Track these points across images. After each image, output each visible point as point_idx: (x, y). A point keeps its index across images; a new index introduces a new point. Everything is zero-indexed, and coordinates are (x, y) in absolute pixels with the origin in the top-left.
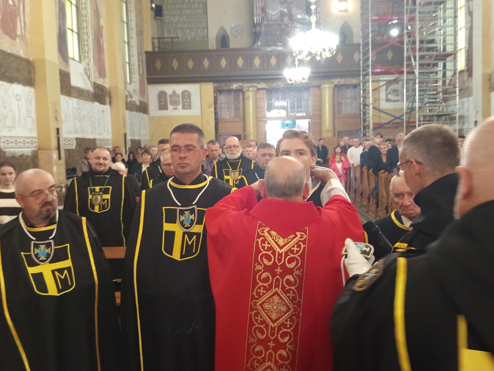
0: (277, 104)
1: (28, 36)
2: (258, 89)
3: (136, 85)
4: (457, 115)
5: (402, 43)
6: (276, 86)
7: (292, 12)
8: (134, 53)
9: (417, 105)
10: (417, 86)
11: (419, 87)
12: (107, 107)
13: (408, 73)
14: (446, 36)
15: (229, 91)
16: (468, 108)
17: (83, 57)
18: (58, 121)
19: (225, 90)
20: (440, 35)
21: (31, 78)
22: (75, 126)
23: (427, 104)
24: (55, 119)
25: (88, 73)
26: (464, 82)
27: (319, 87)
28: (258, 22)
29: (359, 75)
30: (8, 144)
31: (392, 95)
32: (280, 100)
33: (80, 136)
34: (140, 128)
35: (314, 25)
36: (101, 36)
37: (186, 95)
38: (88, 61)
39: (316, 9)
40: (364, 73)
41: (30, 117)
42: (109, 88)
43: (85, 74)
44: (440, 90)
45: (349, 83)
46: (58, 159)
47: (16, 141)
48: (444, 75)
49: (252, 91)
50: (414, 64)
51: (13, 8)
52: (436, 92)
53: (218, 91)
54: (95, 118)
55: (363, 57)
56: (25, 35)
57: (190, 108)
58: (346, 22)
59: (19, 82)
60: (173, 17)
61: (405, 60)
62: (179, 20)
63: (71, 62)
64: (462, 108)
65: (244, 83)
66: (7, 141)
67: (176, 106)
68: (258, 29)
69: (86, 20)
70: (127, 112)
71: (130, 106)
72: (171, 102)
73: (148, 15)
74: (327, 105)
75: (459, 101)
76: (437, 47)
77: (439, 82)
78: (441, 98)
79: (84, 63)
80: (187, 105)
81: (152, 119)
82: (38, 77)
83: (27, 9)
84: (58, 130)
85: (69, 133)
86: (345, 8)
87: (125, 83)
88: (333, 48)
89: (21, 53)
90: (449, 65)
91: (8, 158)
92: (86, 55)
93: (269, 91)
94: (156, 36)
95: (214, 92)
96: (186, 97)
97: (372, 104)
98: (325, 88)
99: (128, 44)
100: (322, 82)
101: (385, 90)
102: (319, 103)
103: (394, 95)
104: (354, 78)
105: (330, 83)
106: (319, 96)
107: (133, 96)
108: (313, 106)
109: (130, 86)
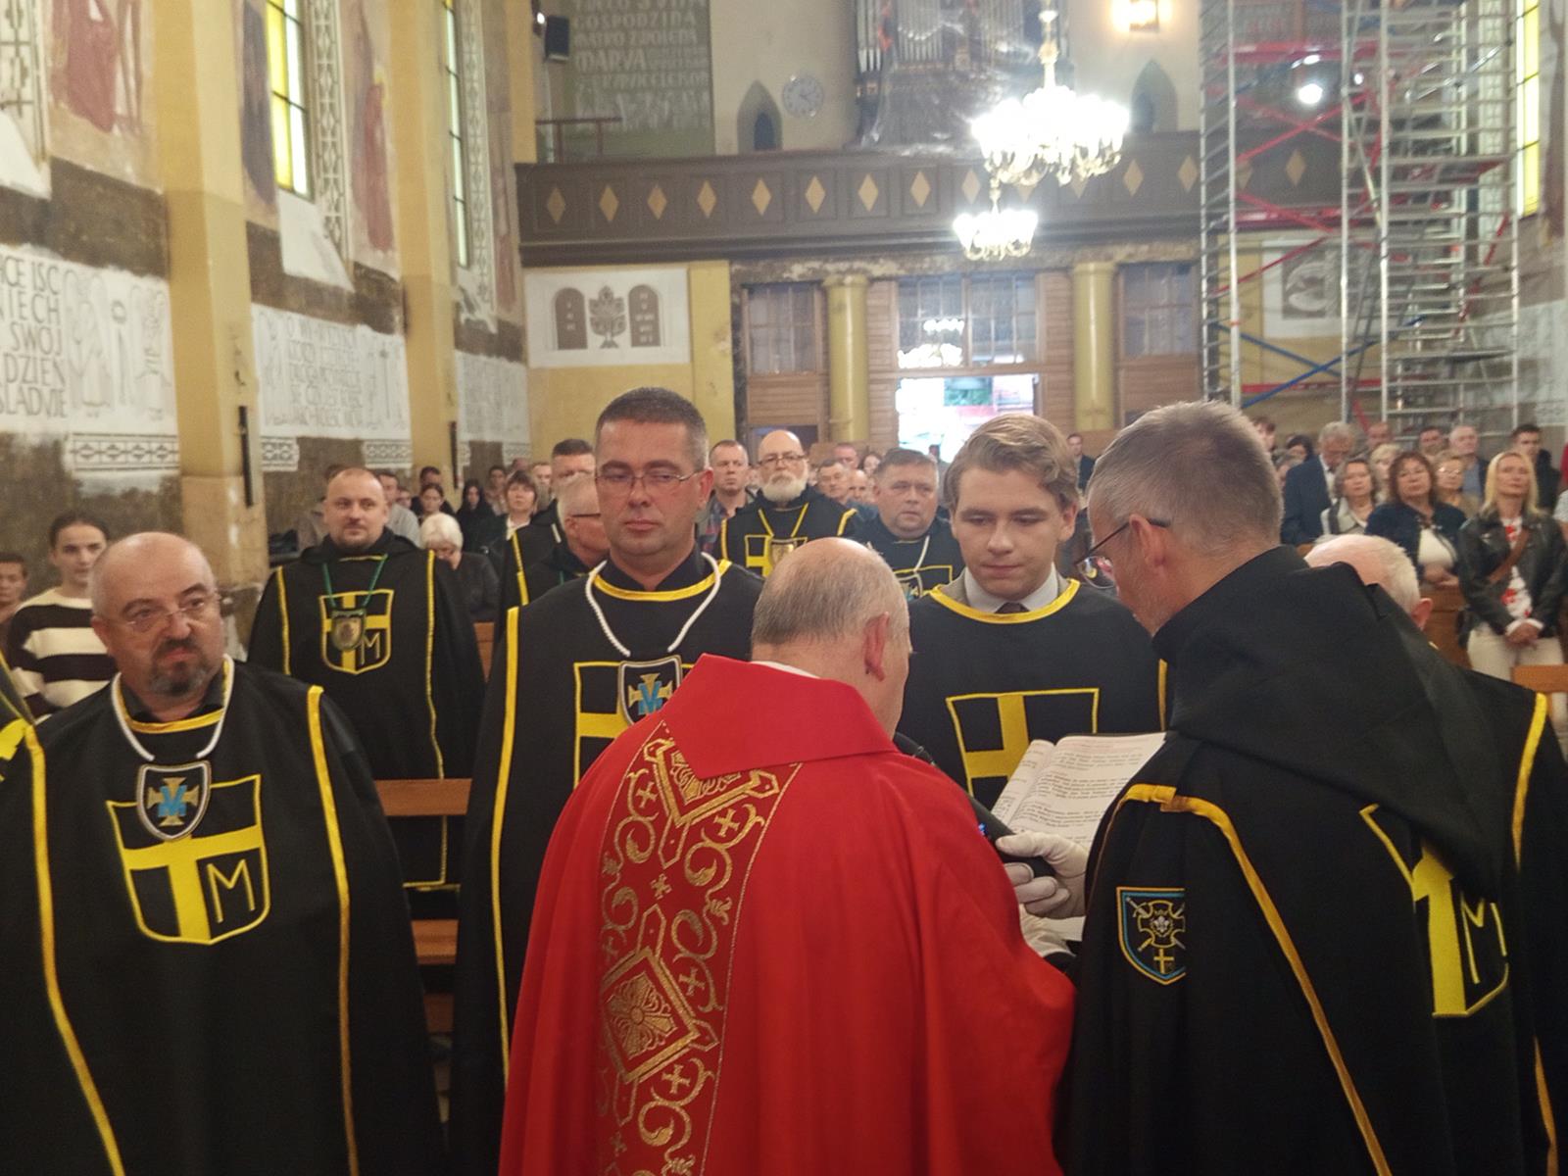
0: (931, 326)
1: (148, 117)
2: (873, 280)
3: (485, 271)
4: (1515, 359)
5: (1335, 126)
6: (930, 268)
7: (980, 35)
8: (480, 168)
9: (1384, 325)
10: (1384, 264)
11: (1391, 269)
12: (396, 340)
13: (1355, 224)
14: (1479, 103)
15: (780, 287)
16: (1549, 336)
17: (319, 183)
18: (243, 384)
19: (768, 285)
20: (1459, 102)
21: (158, 247)
22: (295, 399)
23: (1417, 325)
24: (233, 378)
25: (337, 233)
26: (1536, 251)
27: (1066, 270)
28: (872, 67)
29: (1197, 232)
30: (87, 457)
31: (1302, 295)
32: (941, 312)
33: (312, 431)
34: (499, 405)
35: (1050, 73)
36: (378, 115)
37: (645, 301)
38: (336, 196)
39: (1057, 22)
40: (1212, 224)
41: (155, 372)
42: (402, 278)
43: (326, 237)
44: (1458, 277)
45: (1163, 259)
46: (243, 503)
47: (113, 447)
48: (1472, 230)
49: (853, 285)
50: (1373, 196)
51: (101, 30)
52: (1444, 286)
53: (744, 288)
54: (358, 373)
55: (1209, 173)
56: (139, 117)
57: (656, 342)
58: (1152, 63)
59: (122, 262)
60: (601, 54)
61: (1345, 182)
62: (622, 64)
63: (282, 197)
64: (1528, 336)
65: (826, 261)
66: (86, 447)
67: (613, 335)
68: (873, 89)
69: (329, 67)
70: (459, 354)
71: (468, 338)
72: (596, 324)
73: (524, 48)
74: (1093, 328)
75: (1520, 314)
76: (1449, 140)
77: (1453, 253)
78: (1462, 303)
79: (323, 201)
80: (647, 334)
81: (536, 377)
82: (179, 248)
83: (146, 35)
84: (242, 411)
85: (279, 422)
86: (1151, 18)
87: (453, 263)
88: (1110, 147)
89: (129, 172)
90: (1489, 199)
91: (87, 501)
92: (331, 176)
93: (907, 285)
94: (549, 116)
95: (733, 291)
96: (644, 307)
97: (1239, 323)
98: (1087, 273)
99: (461, 140)
100: (1077, 256)
101: (1280, 279)
102: (1068, 323)
103: (1307, 295)
104: (1182, 243)
105: (1101, 257)
106: (1067, 301)
107: (478, 306)
108: (1048, 332)
109: (466, 273)
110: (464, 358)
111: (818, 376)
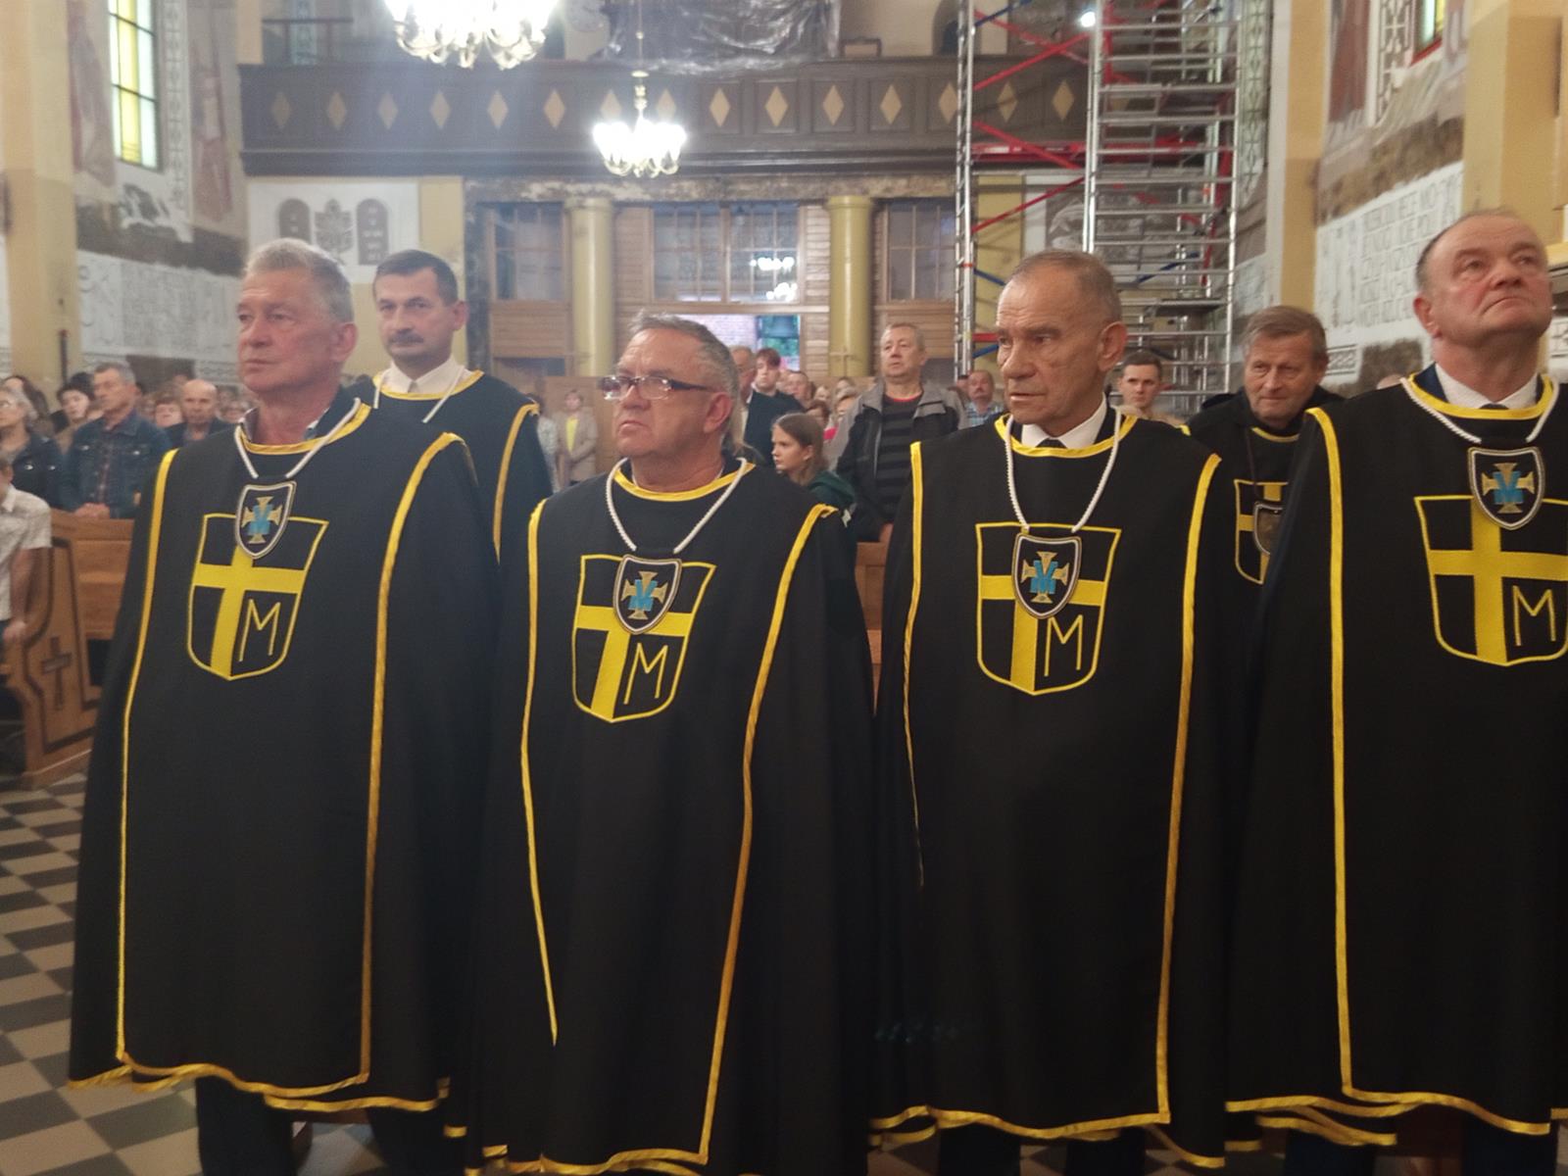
8: (178, 65)
27: (823, 202)
29: (954, 166)
34: (189, 320)
37: (373, 216)
42: (3, 174)
49: (596, 208)
53: (477, 206)
65: (567, 181)
67: (339, 251)
72: (321, 239)
80: (375, 252)
93: (663, 213)
95: (467, 209)
96: (373, 223)
98: (843, 206)
99: (154, 34)
100: (831, 188)
101: (1044, 221)
102: (827, 262)
103: (1072, 238)
104: (941, 178)
105: (857, 190)
106: (827, 237)
107: (166, 211)
108: (807, 269)
109: (157, 176)
110: (123, 265)
111: (565, 306)
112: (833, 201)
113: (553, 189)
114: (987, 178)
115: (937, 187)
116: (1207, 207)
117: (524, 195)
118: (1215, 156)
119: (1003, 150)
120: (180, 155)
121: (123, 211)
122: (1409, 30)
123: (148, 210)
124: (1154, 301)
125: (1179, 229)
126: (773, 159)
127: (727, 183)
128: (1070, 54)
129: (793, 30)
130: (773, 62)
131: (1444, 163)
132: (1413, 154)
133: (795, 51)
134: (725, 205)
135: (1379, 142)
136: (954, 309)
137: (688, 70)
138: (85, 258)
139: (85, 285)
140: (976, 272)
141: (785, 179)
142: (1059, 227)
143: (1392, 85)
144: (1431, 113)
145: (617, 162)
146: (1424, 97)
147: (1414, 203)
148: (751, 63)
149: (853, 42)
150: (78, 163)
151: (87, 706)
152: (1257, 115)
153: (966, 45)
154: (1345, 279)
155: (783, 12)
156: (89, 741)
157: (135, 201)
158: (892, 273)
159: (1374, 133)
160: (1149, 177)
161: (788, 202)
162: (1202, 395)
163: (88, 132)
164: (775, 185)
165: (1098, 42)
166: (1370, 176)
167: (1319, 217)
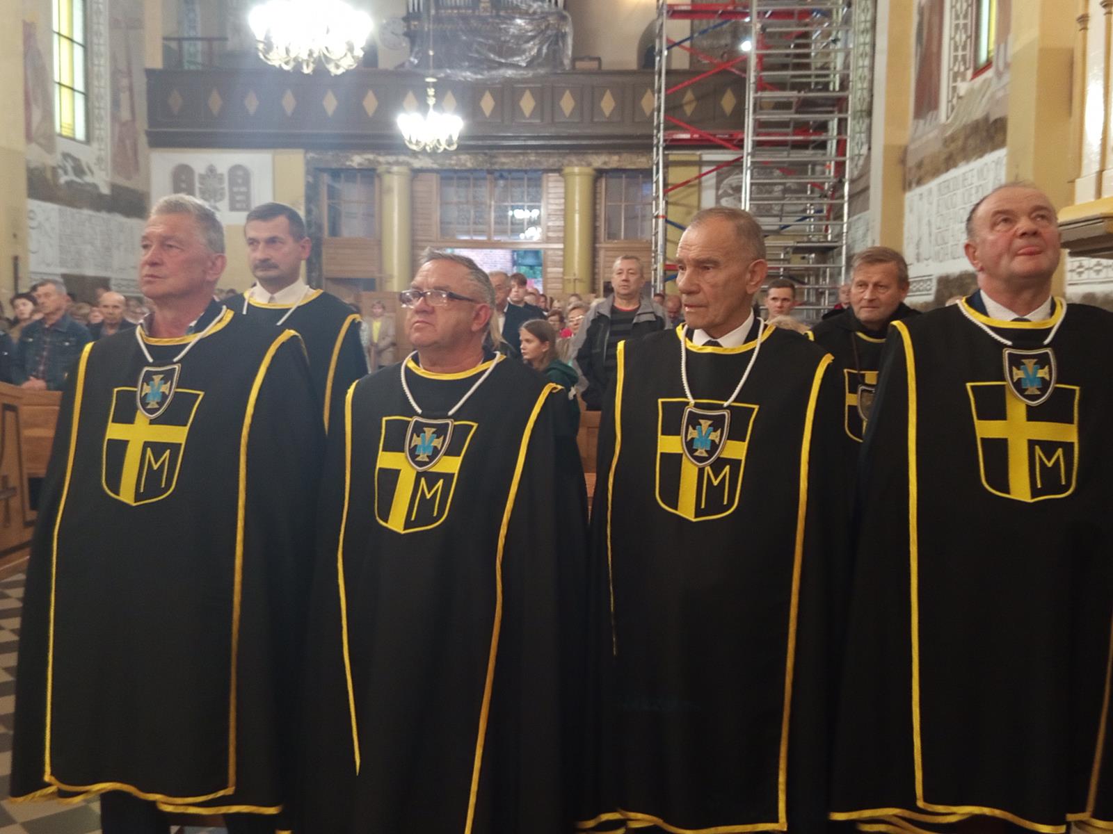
2: (417, 171)
3: (103, 146)
8: (102, 69)
27: (560, 171)
29: (652, 148)
31: (730, 199)
37: (240, 177)
49: (399, 174)
65: (379, 154)
67: (216, 201)
70: (38, 203)
72: (202, 193)
80: (241, 202)
93: (446, 177)
98: (574, 174)
99: (85, 47)
100: (566, 162)
101: (714, 186)
102: (562, 213)
103: (734, 199)
104: (643, 155)
105: (583, 163)
106: (563, 195)
107: (92, 173)
108: (548, 218)
109: (86, 147)
110: (60, 210)
111: (376, 242)
112: (567, 170)
113: (369, 160)
114: (676, 155)
115: (640, 162)
116: (829, 178)
117: (348, 163)
118: (835, 142)
119: (686, 136)
120: (102, 132)
121: (60, 171)
122: (970, 56)
123: (79, 170)
124: (791, 243)
125: (809, 192)
126: (525, 140)
127: (492, 157)
128: (734, 70)
129: (540, 50)
130: (525, 72)
131: (995, 147)
132: (971, 142)
133: (540, 65)
134: (490, 172)
135: (949, 133)
136: (651, 247)
137: (465, 78)
138: (35, 205)
139: (33, 224)
140: (667, 221)
141: (533, 155)
142: (725, 191)
143: (958, 94)
144: (985, 113)
145: (414, 141)
146: (980, 102)
147: (973, 176)
148: (509, 73)
149: (582, 59)
150: (29, 137)
151: (27, 524)
152: (864, 114)
153: (661, 62)
154: (925, 229)
155: (533, 38)
156: (28, 550)
157: (69, 165)
158: (608, 221)
159: (945, 127)
160: (788, 157)
161: (536, 171)
162: (824, 309)
163: (37, 115)
164: (526, 159)
165: (753, 62)
166: (943, 157)
167: (907, 186)
